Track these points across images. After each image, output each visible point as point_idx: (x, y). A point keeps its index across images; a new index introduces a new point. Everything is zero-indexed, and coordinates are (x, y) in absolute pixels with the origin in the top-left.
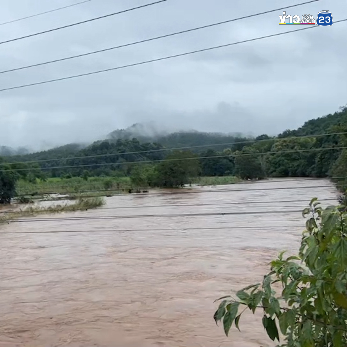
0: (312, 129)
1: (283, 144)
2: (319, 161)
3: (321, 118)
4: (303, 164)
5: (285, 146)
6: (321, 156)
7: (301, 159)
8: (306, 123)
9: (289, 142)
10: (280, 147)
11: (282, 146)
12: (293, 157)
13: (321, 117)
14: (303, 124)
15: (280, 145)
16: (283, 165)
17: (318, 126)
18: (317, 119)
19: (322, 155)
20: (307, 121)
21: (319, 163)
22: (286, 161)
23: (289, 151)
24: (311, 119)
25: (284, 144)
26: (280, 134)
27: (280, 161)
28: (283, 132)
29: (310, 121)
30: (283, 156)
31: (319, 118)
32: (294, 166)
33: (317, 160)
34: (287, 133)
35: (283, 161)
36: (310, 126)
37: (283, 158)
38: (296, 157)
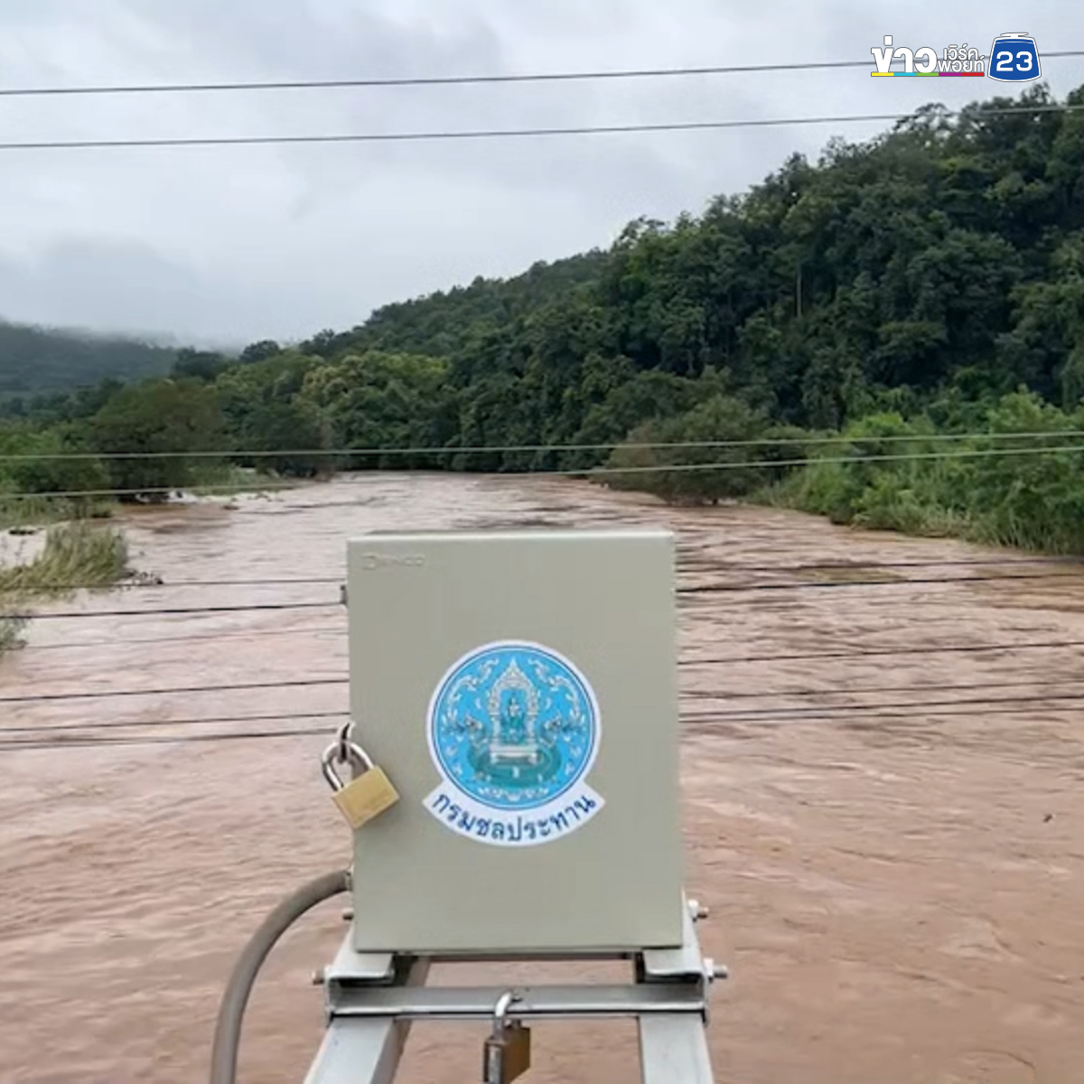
0: (397, 332)
1: (347, 371)
2: (473, 426)
3: (418, 302)
4: (422, 433)
5: (353, 377)
6: (478, 412)
7: (413, 416)
8: (376, 313)
9: (364, 367)
10: (339, 380)
11: (347, 378)
12: (387, 410)
13: (414, 298)
14: (368, 315)
15: (339, 375)
16: (361, 434)
17: (410, 324)
18: (405, 305)
19: (480, 407)
20: (378, 306)
21: (474, 430)
22: (369, 422)
23: (372, 393)
24: (388, 303)
25: (353, 373)
26: (307, 342)
27: (351, 422)
28: (314, 336)
29: (386, 308)
30: (360, 408)
31: (409, 301)
32: (397, 437)
33: (466, 420)
34: (327, 339)
35: (361, 422)
36: (390, 323)
37: (361, 414)
38: (394, 411)
